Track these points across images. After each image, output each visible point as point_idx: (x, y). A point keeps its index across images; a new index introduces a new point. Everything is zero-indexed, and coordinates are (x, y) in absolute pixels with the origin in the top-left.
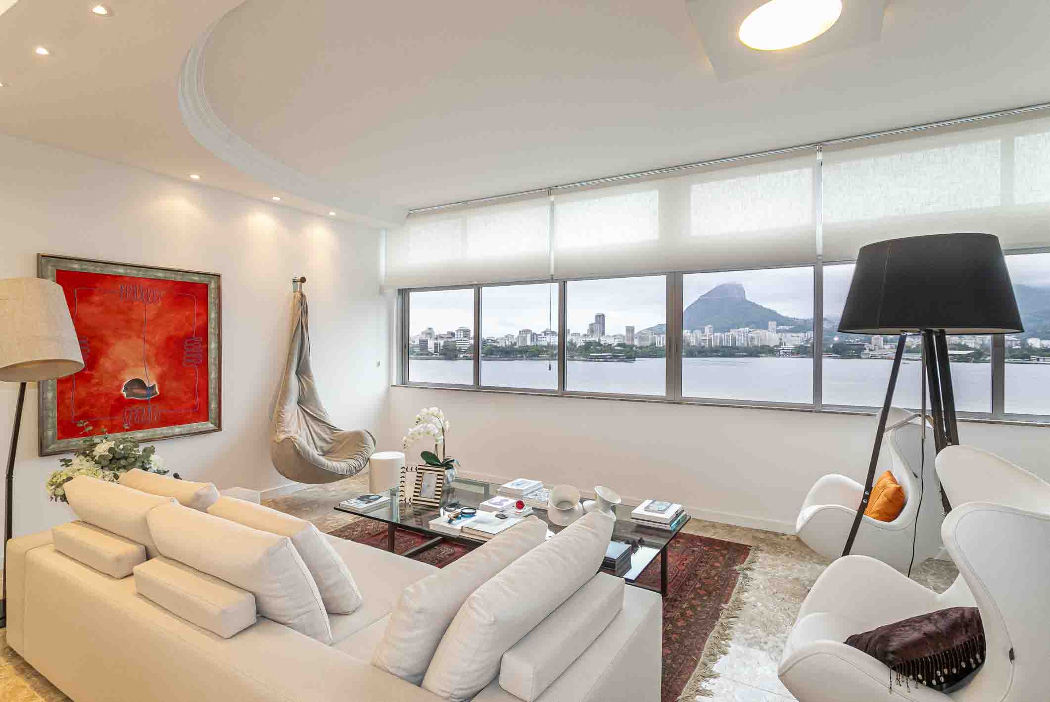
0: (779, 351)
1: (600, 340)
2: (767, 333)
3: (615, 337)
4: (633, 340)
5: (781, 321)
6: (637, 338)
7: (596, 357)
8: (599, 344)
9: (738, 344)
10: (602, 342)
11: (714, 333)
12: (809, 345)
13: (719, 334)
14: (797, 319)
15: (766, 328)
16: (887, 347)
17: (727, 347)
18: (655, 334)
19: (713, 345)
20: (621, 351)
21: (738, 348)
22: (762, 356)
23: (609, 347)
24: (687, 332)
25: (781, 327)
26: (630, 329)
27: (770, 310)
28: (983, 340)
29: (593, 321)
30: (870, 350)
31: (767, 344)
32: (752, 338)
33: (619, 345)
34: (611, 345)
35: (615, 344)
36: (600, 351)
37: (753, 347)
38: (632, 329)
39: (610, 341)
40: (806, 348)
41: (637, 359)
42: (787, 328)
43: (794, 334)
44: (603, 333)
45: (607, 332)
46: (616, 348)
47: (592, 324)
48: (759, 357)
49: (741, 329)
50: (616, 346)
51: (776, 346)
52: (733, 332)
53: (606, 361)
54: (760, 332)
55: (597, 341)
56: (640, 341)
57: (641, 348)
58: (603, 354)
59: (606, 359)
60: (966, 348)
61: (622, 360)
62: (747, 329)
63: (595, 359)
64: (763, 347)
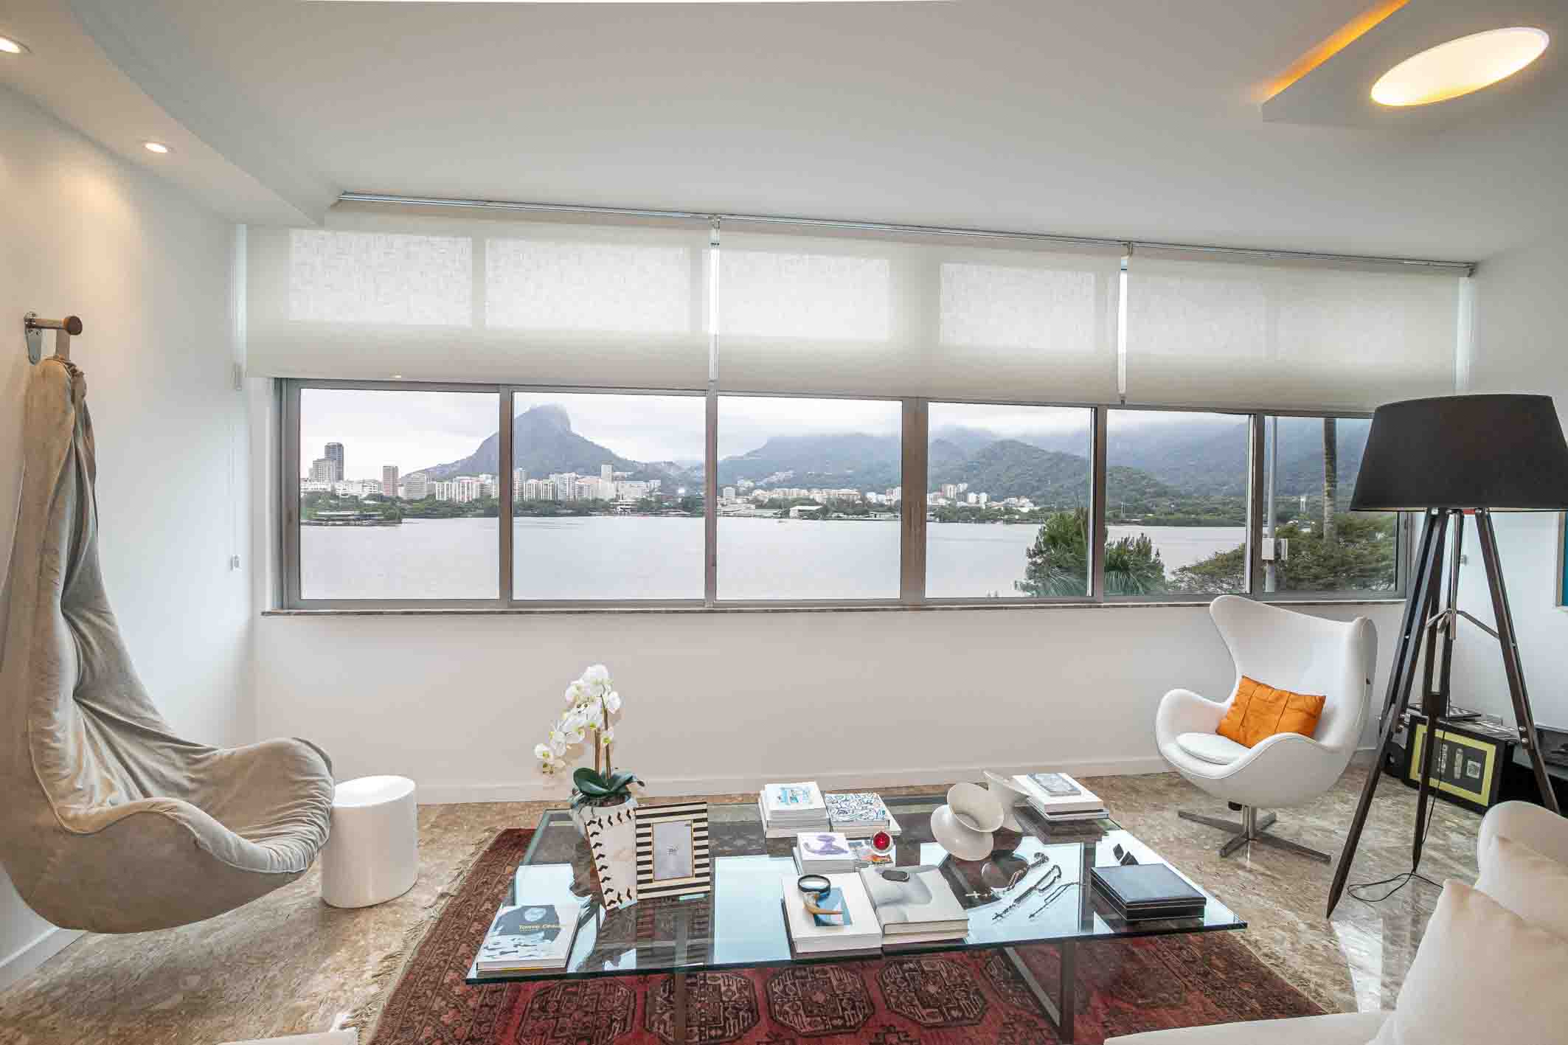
0: (615, 507)
1: (334, 489)
2: (600, 480)
3: (363, 483)
4: (395, 491)
5: (619, 464)
6: (402, 485)
7: (330, 518)
8: (334, 495)
9: (560, 497)
10: (340, 492)
11: (527, 479)
12: (653, 499)
13: (533, 481)
14: (638, 463)
15: (597, 473)
16: (739, 501)
17: (546, 501)
18: (433, 480)
19: (526, 496)
20: (375, 508)
21: (560, 503)
22: (595, 515)
23: (354, 502)
24: (487, 478)
25: (618, 473)
26: (391, 472)
27: (602, 449)
28: (829, 494)
29: (322, 455)
30: (723, 505)
31: (600, 497)
32: (581, 488)
33: (372, 497)
34: (356, 497)
35: (364, 496)
36: (336, 508)
37: (582, 500)
38: (395, 470)
39: (355, 490)
40: (649, 503)
41: (404, 520)
42: (625, 474)
43: (633, 483)
44: (340, 477)
45: (347, 475)
46: (367, 502)
47: (319, 460)
48: (591, 515)
49: (566, 475)
50: (365, 499)
51: (612, 500)
52: (553, 478)
53: (349, 525)
54: (587, 481)
55: (329, 490)
56: (408, 491)
57: (411, 502)
58: (341, 513)
59: (346, 521)
60: (813, 503)
61: (379, 523)
62: (573, 475)
63: (327, 521)
64: (595, 501)
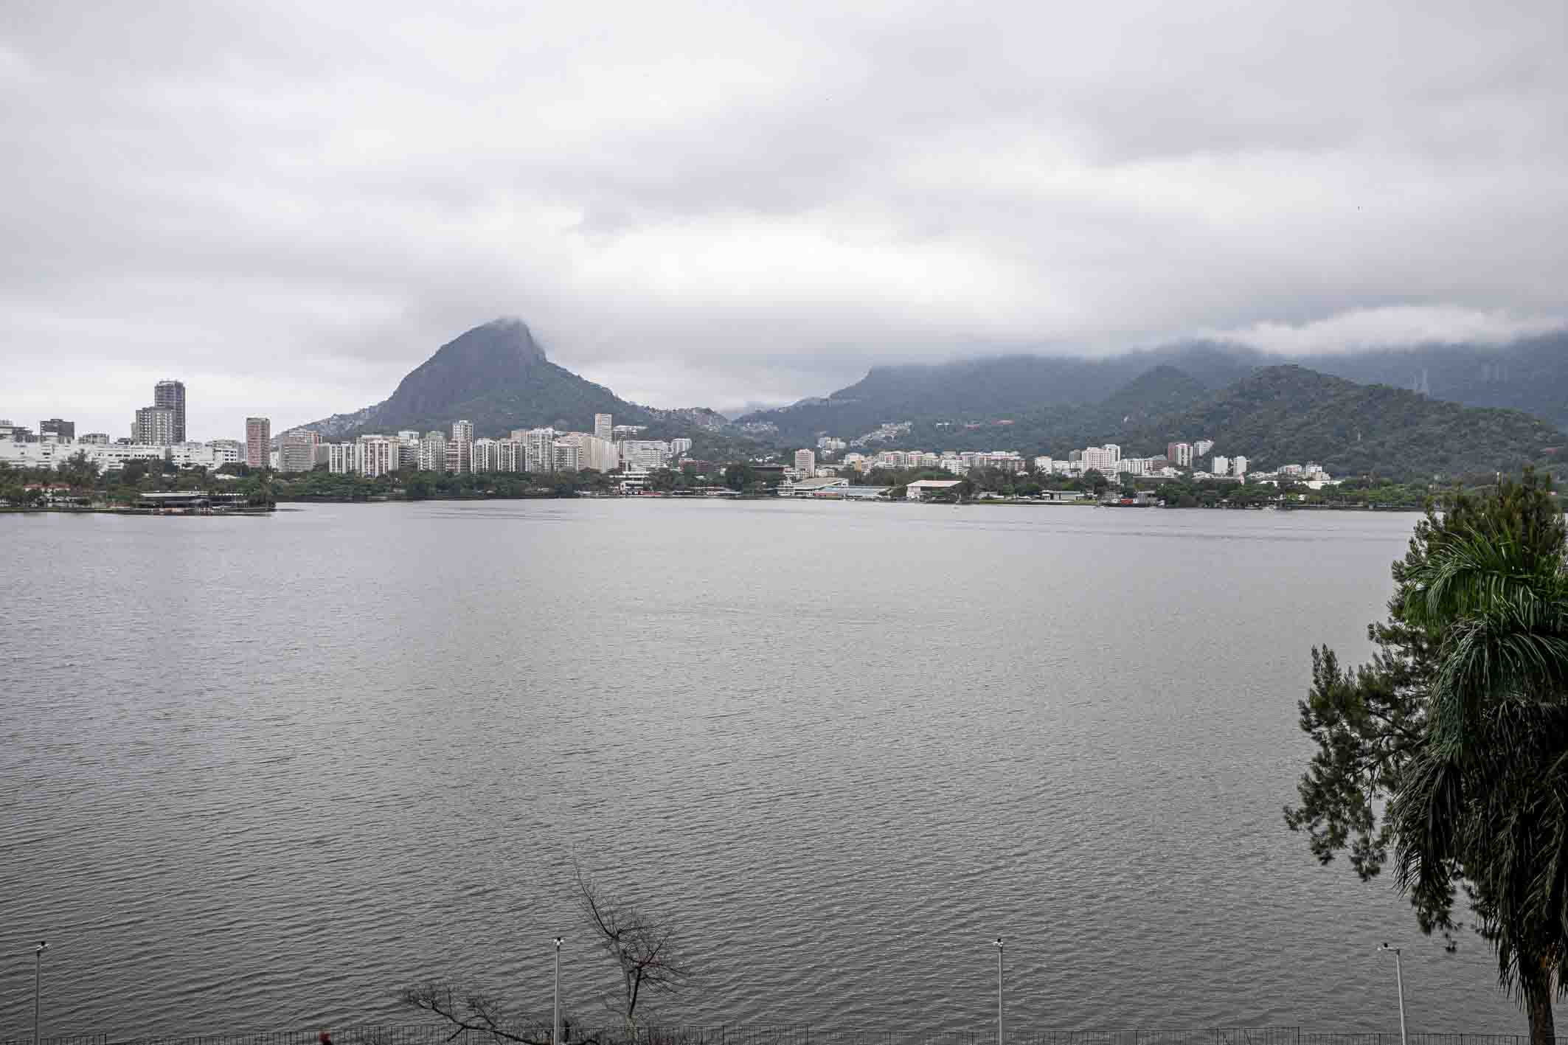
0: (617, 482)
1: (170, 456)
2: (593, 439)
3: (215, 447)
4: (265, 456)
5: (623, 412)
6: (276, 450)
7: (161, 503)
8: (168, 466)
9: (529, 467)
10: (179, 461)
11: (475, 438)
12: (678, 469)
13: (485, 442)
14: (654, 410)
15: (590, 429)
16: (822, 472)
17: (506, 474)
18: (327, 440)
19: (473, 466)
20: (232, 486)
21: (528, 477)
22: (585, 496)
23: (199, 476)
24: (411, 436)
25: (622, 428)
26: (259, 427)
27: (596, 387)
28: (971, 460)
29: (150, 402)
30: (794, 480)
31: (594, 466)
32: (562, 452)
33: (226, 468)
34: (204, 468)
35: (216, 467)
36: (171, 486)
37: (563, 472)
38: (266, 424)
39: (202, 458)
40: (673, 475)
41: (279, 505)
42: (634, 429)
43: (648, 444)
44: (179, 437)
45: (188, 434)
46: (220, 477)
47: (146, 410)
48: (578, 496)
49: (536, 431)
50: (218, 472)
51: (612, 471)
52: (517, 435)
53: (191, 513)
54: (577, 438)
55: (162, 457)
56: (285, 459)
57: (289, 476)
58: (182, 494)
59: (188, 508)
60: (947, 475)
61: (238, 510)
62: (550, 430)
63: (158, 506)
64: (587, 472)
